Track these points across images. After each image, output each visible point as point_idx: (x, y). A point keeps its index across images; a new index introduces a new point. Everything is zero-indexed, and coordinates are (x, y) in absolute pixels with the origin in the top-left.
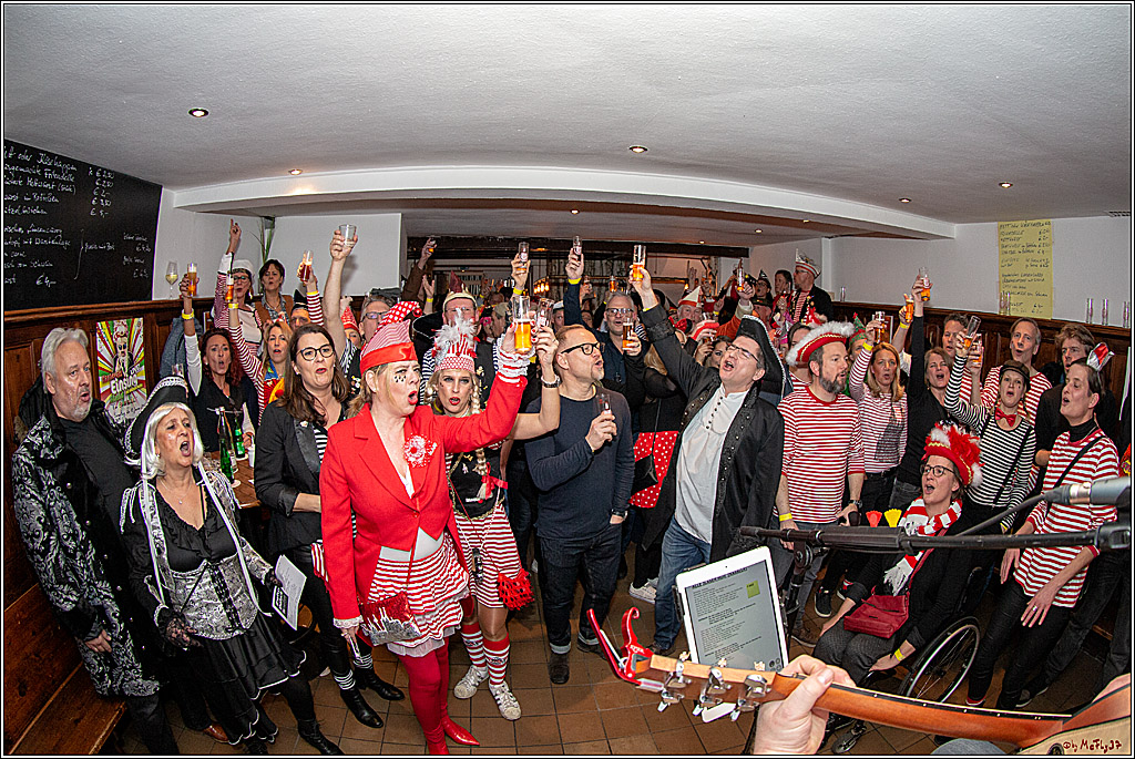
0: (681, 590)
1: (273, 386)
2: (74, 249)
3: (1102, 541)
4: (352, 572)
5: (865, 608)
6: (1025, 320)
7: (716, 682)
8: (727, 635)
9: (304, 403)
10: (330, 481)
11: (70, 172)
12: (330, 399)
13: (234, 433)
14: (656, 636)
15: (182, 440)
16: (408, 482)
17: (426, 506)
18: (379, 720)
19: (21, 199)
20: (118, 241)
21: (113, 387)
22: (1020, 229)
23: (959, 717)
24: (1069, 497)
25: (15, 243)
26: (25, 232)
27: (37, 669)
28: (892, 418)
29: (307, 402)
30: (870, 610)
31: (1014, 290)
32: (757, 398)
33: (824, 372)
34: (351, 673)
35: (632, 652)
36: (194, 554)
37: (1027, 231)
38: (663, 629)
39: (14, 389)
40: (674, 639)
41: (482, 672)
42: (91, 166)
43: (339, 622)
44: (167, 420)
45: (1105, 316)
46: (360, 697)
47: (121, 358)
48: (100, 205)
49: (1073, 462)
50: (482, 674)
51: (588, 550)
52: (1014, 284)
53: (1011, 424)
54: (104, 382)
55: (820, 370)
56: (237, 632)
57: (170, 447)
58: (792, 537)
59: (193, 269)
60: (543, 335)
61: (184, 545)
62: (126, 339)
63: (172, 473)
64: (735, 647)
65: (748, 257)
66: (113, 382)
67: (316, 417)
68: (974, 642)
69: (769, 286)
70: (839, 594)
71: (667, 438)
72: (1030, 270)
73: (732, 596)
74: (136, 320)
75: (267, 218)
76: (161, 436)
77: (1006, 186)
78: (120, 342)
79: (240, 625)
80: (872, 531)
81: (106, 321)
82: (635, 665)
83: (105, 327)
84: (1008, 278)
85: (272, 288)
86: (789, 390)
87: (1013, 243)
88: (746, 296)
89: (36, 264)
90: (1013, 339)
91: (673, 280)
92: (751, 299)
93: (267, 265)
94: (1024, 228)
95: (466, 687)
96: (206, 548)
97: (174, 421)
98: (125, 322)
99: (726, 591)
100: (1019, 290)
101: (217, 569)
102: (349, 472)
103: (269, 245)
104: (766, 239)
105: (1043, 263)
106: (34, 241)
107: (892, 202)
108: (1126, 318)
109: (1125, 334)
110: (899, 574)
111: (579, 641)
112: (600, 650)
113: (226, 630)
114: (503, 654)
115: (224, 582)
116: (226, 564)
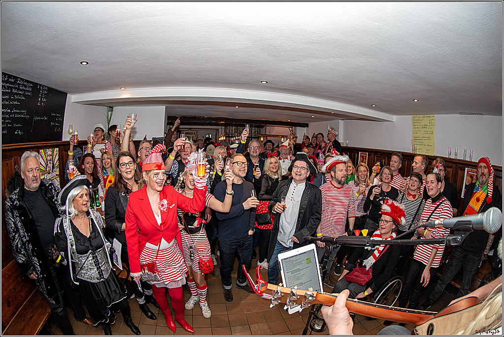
0: (280, 260)
1: (107, 178)
2: (31, 119)
3: (448, 242)
7: (294, 295)
8: (298, 279)
9: (123, 185)
11: (30, 86)
12: (133, 183)
17: (167, 228)
18: (155, 316)
19: (10, 97)
20: (49, 116)
21: (46, 177)
22: (421, 119)
23: (392, 312)
24: (435, 225)
25: (7, 116)
26: (11, 111)
27: (15, 296)
29: (124, 185)
30: (356, 273)
31: (418, 143)
33: (336, 176)
34: (144, 298)
35: (260, 283)
36: (86, 248)
37: (424, 120)
38: (271, 280)
39: (5, 178)
42: (38, 84)
43: (133, 274)
45: (456, 155)
46: (147, 307)
47: (49, 165)
48: (42, 101)
49: (434, 211)
50: (196, 299)
51: (240, 246)
52: (419, 141)
53: (414, 198)
54: (42, 175)
55: (335, 175)
56: (102, 280)
58: (321, 240)
61: (82, 244)
62: (51, 157)
65: (308, 127)
66: (46, 175)
67: (128, 191)
68: (400, 287)
70: (344, 266)
72: (425, 135)
73: (300, 263)
74: (56, 149)
75: (110, 107)
77: (416, 101)
79: (103, 277)
80: (356, 238)
82: (261, 288)
83: (43, 151)
84: (416, 138)
87: (418, 124)
89: (15, 125)
94: (423, 118)
95: (190, 305)
96: (91, 245)
98: (51, 149)
99: (298, 261)
100: (420, 143)
101: (95, 254)
102: (135, 212)
103: (110, 119)
104: (316, 120)
105: (431, 133)
106: (14, 115)
107: (369, 106)
108: (465, 156)
109: (464, 163)
110: (369, 262)
111: (237, 284)
112: (245, 288)
113: (98, 279)
114: (204, 291)
115: (98, 260)
116: (99, 251)
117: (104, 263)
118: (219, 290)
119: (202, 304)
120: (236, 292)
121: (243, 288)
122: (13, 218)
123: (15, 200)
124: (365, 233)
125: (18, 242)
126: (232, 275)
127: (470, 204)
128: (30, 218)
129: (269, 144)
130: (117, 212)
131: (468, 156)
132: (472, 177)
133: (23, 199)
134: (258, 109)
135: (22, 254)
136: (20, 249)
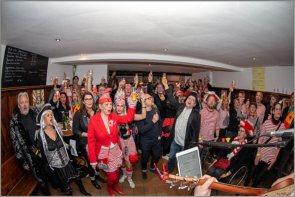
0: (177, 157)
1: (75, 107)
2: (27, 73)
3: (278, 145)
4: (95, 152)
5: (220, 162)
6: (259, 91)
8: (188, 168)
9: (85, 111)
10: (90, 130)
11: (26, 54)
12: (91, 110)
13: (66, 118)
14: (168, 168)
15: (50, 119)
16: (109, 131)
17: (113, 137)
18: (100, 188)
19: (14, 60)
20: (38, 71)
23: (243, 189)
24: (270, 135)
25: (13, 71)
26: (15, 68)
27: (16, 174)
28: (227, 115)
30: (221, 163)
31: (256, 84)
32: (194, 110)
34: (94, 177)
35: (164, 174)
36: (54, 147)
37: (259, 70)
38: (170, 167)
39: (12, 106)
40: (173, 169)
41: (126, 177)
42: (31, 53)
43: (92, 164)
44: (47, 114)
45: (278, 91)
46: (96, 182)
47: (38, 99)
48: (34, 62)
51: (153, 146)
52: (256, 83)
53: (254, 117)
56: (64, 166)
57: (48, 120)
58: (201, 144)
59: (57, 78)
60: (142, 95)
61: (51, 145)
62: (40, 95)
63: (48, 127)
64: (189, 171)
65: (191, 76)
66: (36, 105)
67: (88, 115)
68: (245, 171)
69: (197, 83)
70: (213, 158)
71: (172, 120)
72: (260, 79)
73: (189, 159)
74: (42, 90)
75: (74, 66)
76: (45, 118)
77: (254, 59)
78: (38, 95)
79: (65, 164)
80: (222, 143)
81: (35, 90)
82: (165, 177)
83: (35, 91)
84: (255, 81)
85: (76, 82)
86: (202, 108)
87: (256, 73)
88: (192, 86)
89: (18, 76)
90: (257, 96)
91: (173, 81)
92: (193, 86)
93: (75, 77)
94: (258, 69)
95: (122, 180)
96: (57, 145)
97: (49, 114)
98: (39, 90)
99: (187, 157)
101: (59, 151)
102: (95, 128)
103: (75, 72)
104: (196, 71)
105: (263, 78)
106: (17, 71)
107: (227, 63)
108: (283, 91)
109: (283, 95)
110: (231, 156)
111: (150, 169)
112: (155, 171)
113: (61, 165)
114: (131, 173)
115: (61, 154)
116: (61, 149)
117: (65, 156)
118: (139, 173)
119: (129, 181)
120: (149, 174)
121: (153, 171)
122: (15, 131)
123: (15, 121)
124: (228, 140)
125: (17, 146)
126: (148, 164)
127: (286, 120)
128: (25, 130)
129: (171, 86)
130: (80, 126)
131: (285, 91)
132: (287, 104)
133: (20, 119)
134: (162, 66)
135: (20, 153)
136: (18, 150)
